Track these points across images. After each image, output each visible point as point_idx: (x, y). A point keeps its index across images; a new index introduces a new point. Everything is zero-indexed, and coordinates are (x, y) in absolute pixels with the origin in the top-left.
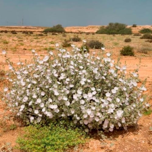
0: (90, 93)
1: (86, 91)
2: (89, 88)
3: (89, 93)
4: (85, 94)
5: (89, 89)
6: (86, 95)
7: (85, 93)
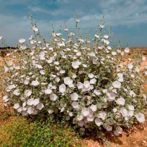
0: (87, 82)
1: (81, 78)
2: (85, 74)
3: (85, 82)
4: (80, 83)
5: (86, 76)
6: (82, 84)
7: (80, 81)
